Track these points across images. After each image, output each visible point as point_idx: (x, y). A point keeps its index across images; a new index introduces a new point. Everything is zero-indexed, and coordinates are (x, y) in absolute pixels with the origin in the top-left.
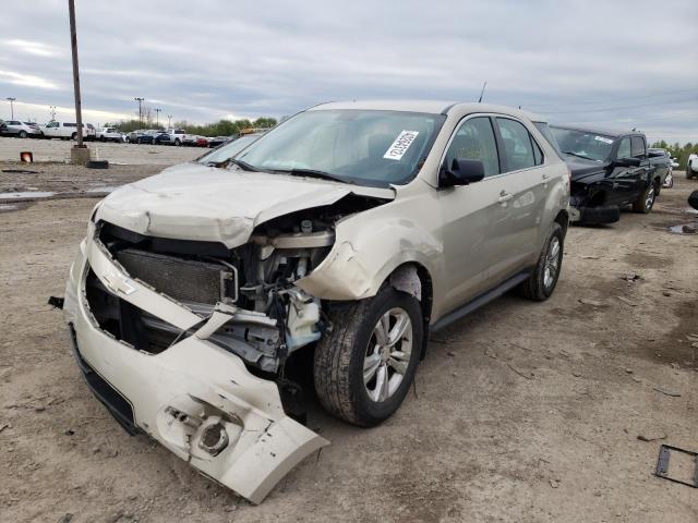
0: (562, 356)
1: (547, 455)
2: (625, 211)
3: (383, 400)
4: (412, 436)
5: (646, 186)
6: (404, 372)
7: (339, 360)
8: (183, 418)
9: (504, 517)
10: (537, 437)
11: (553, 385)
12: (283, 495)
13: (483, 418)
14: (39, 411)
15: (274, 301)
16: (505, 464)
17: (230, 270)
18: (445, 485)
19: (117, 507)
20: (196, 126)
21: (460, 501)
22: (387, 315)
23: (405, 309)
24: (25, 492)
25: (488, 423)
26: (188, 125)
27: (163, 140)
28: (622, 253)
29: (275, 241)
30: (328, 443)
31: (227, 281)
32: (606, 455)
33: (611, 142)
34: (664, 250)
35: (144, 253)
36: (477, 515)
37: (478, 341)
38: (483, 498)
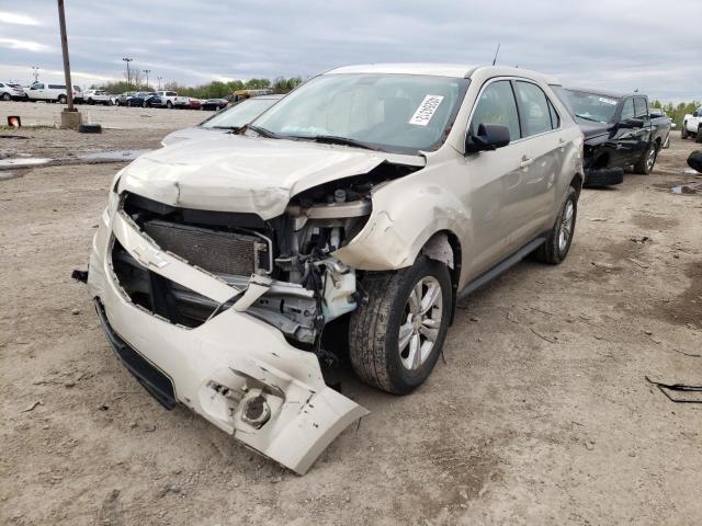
0: (582, 319)
1: (580, 417)
2: (627, 172)
3: (416, 367)
4: (446, 402)
5: (647, 147)
6: (435, 339)
7: (375, 329)
8: (225, 392)
9: (545, 479)
10: (568, 400)
11: (577, 348)
12: (326, 465)
13: (513, 383)
14: (70, 386)
15: (310, 272)
16: (540, 428)
17: (263, 241)
18: (485, 450)
19: (164, 482)
20: (187, 87)
21: (500, 466)
22: (420, 284)
23: (436, 277)
24: (67, 469)
25: (518, 388)
26: (179, 86)
27: (154, 103)
28: (628, 215)
29: (309, 211)
30: (368, 412)
31: (260, 252)
32: (636, 416)
33: (614, 103)
34: (668, 211)
35: (171, 225)
36: (518, 479)
37: (498, 305)
38: (522, 462)
